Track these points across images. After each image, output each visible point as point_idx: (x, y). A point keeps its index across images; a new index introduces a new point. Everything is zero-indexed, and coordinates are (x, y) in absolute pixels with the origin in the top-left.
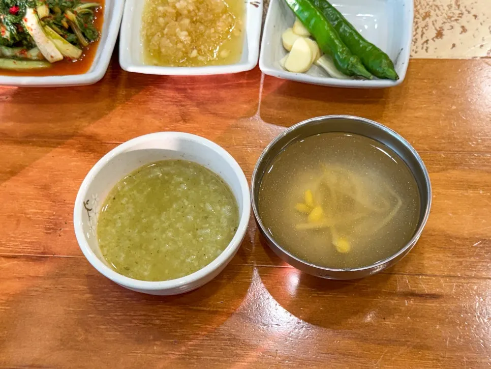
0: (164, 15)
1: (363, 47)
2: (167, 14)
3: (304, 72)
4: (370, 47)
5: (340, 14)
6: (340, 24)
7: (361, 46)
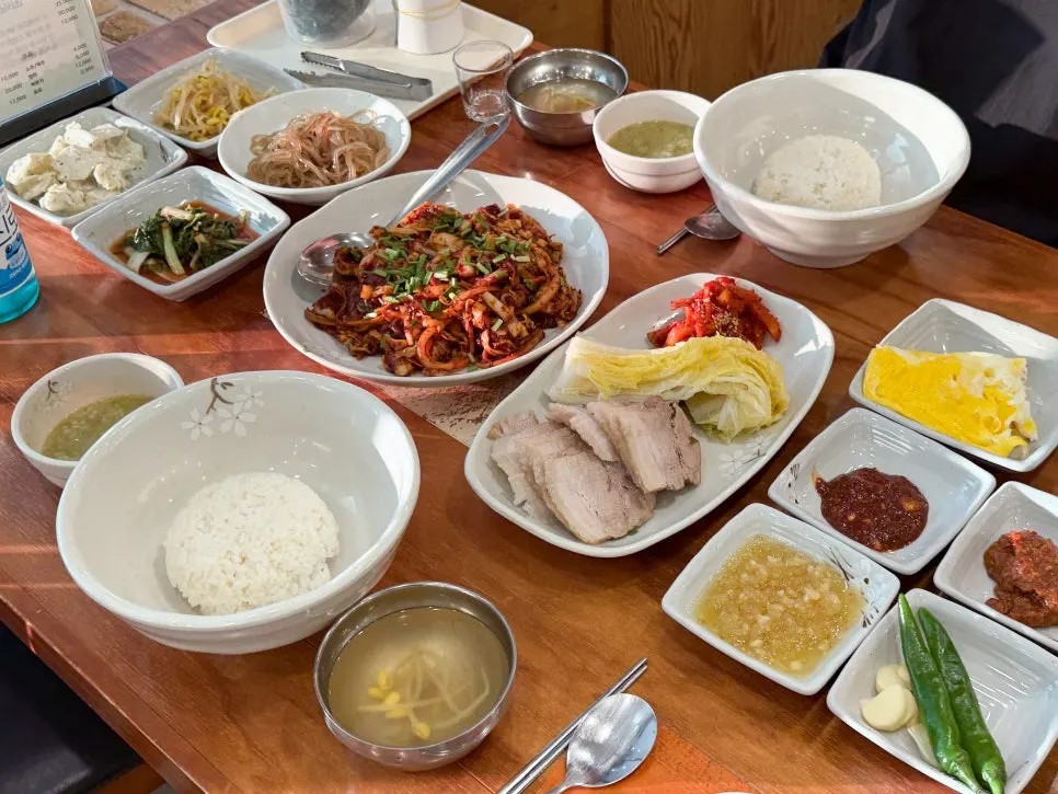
0: (753, 573)
1: (976, 736)
2: (757, 573)
3: (883, 731)
4: (985, 741)
5: (967, 678)
6: (960, 692)
7: (975, 733)
